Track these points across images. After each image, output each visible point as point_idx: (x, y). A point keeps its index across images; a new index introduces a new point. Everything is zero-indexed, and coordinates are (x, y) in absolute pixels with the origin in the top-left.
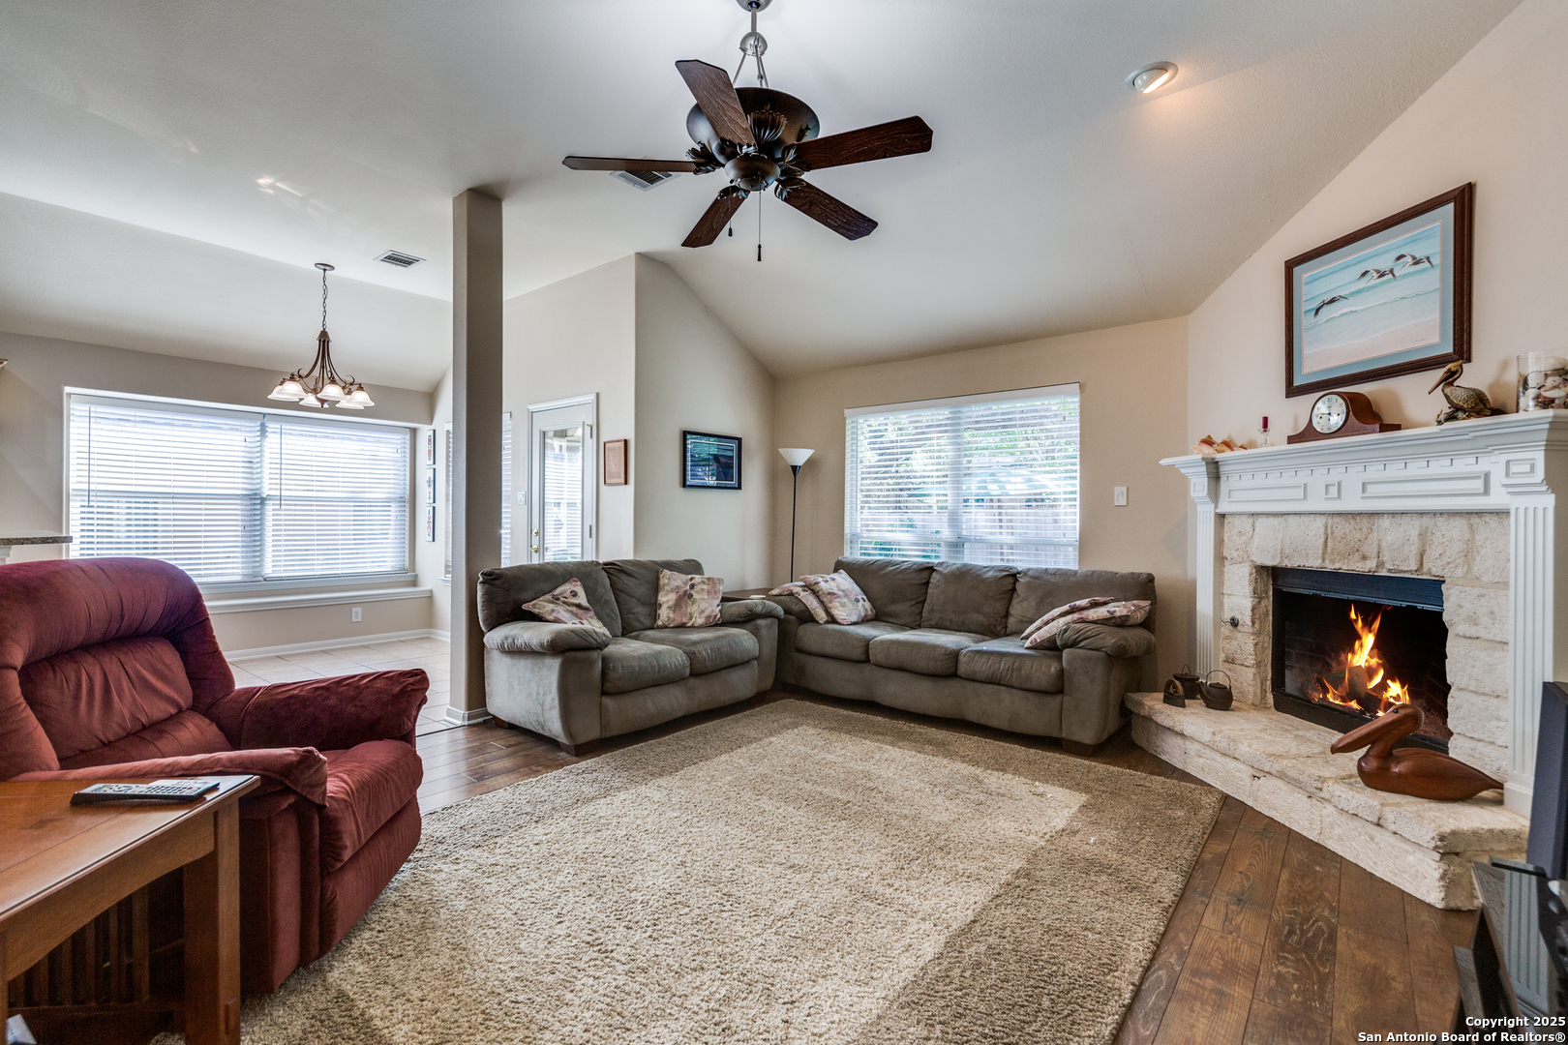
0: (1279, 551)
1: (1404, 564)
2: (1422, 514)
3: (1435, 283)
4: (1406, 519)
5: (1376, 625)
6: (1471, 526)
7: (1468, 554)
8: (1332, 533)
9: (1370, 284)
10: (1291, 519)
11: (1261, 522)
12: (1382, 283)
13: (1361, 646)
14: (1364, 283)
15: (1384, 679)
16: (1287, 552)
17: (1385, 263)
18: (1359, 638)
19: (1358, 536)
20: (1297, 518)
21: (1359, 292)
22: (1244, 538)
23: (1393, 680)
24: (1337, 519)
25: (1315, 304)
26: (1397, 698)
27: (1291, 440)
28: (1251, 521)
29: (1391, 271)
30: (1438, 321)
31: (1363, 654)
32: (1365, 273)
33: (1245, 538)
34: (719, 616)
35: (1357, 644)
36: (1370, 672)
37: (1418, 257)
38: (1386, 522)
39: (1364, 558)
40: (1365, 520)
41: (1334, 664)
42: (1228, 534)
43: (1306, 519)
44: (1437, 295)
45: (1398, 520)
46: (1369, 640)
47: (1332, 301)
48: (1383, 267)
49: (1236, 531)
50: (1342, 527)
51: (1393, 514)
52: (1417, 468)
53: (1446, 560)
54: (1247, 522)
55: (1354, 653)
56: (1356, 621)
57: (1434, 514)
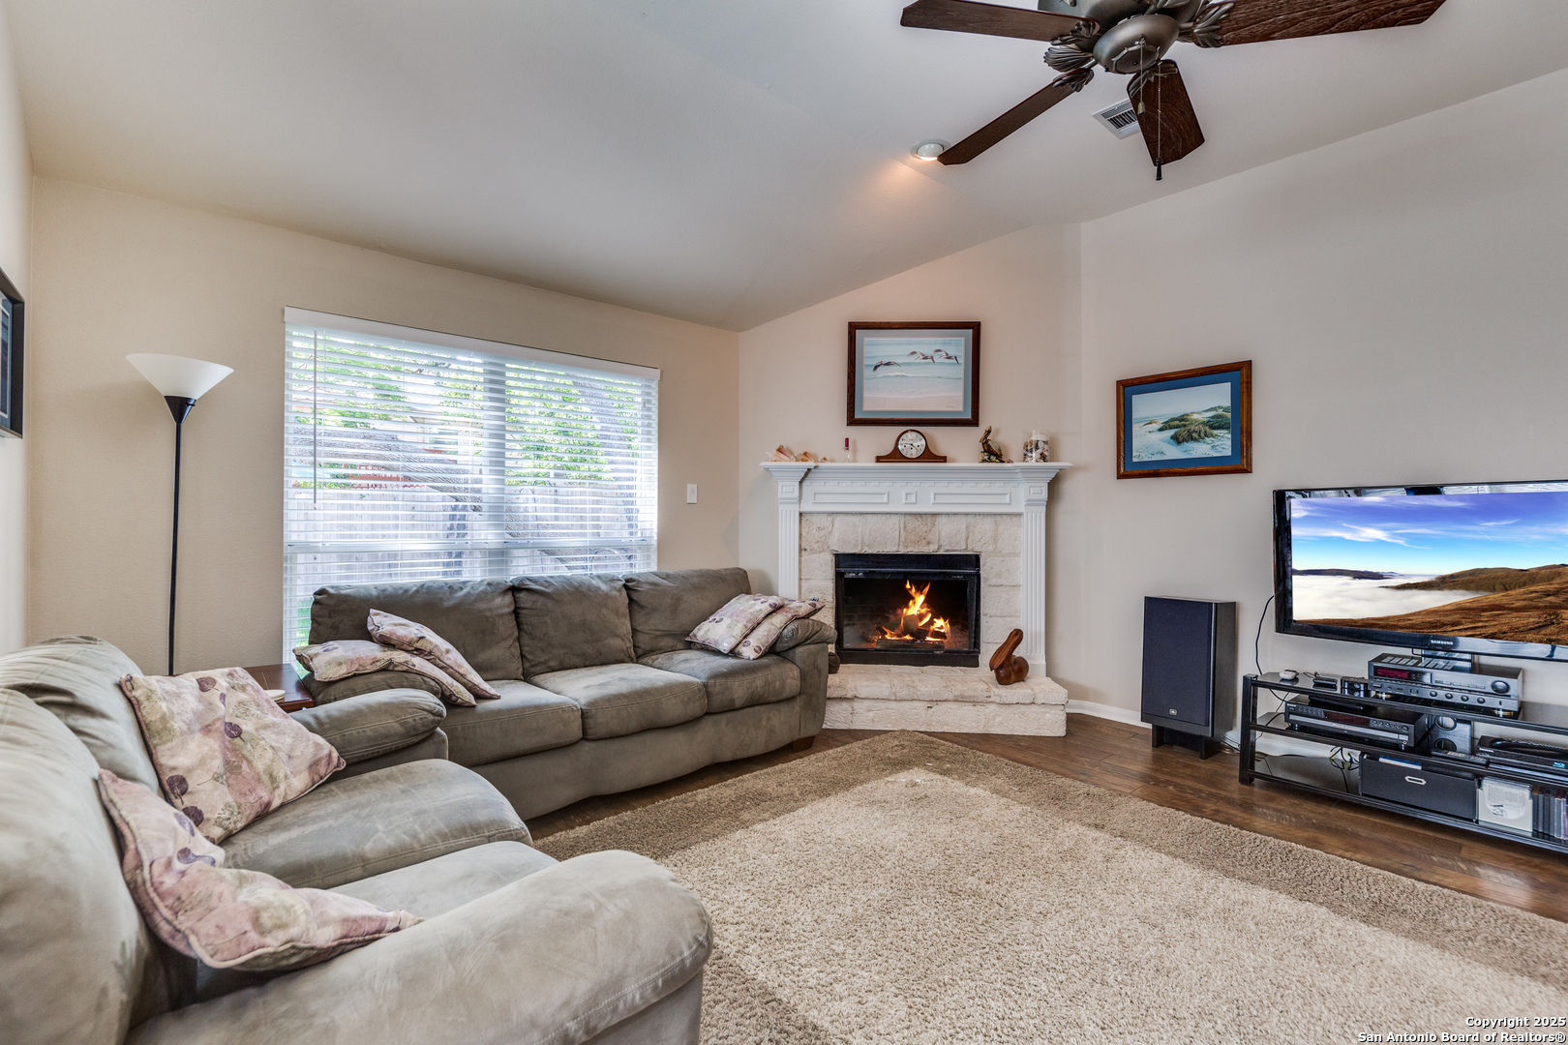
0: (860, 542)
1: (959, 548)
2: (967, 514)
3: (960, 371)
4: (956, 518)
5: (926, 590)
6: (996, 522)
7: (995, 539)
8: (905, 527)
9: (918, 361)
10: (870, 517)
11: (838, 519)
12: (925, 363)
13: (914, 603)
14: (912, 359)
15: (932, 619)
16: (867, 542)
17: (929, 352)
18: (913, 598)
19: (925, 529)
20: (875, 517)
21: (909, 364)
22: (822, 533)
23: (938, 618)
24: (909, 518)
25: (875, 362)
26: (942, 627)
27: (879, 459)
28: (830, 518)
29: (932, 358)
30: (962, 398)
31: (917, 606)
32: (913, 353)
33: (824, 532)
34: (335, 754)
35: (911, 602)
36: (921, 617)
37: (950, 354)
38: (943, 520)
39: (929, 543)
40: (929, 518)
41: (891, 617)
42: (807, 529)
43: (883, 517)
44: (962, 382)
45: (952, 518)
46: (920, 599)
47: (888, 364)
48: (926, 354)
49: (815, 527)
50: (913, 523)
51: (948, 514)
52: (954, 487)
53: (983, 542)
54: (825, 521)
55: (908, 607)
56: (911, 589)
57: (975, 514)
